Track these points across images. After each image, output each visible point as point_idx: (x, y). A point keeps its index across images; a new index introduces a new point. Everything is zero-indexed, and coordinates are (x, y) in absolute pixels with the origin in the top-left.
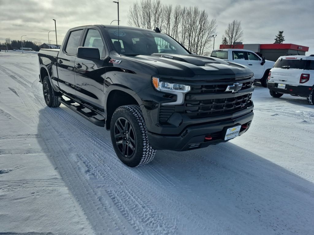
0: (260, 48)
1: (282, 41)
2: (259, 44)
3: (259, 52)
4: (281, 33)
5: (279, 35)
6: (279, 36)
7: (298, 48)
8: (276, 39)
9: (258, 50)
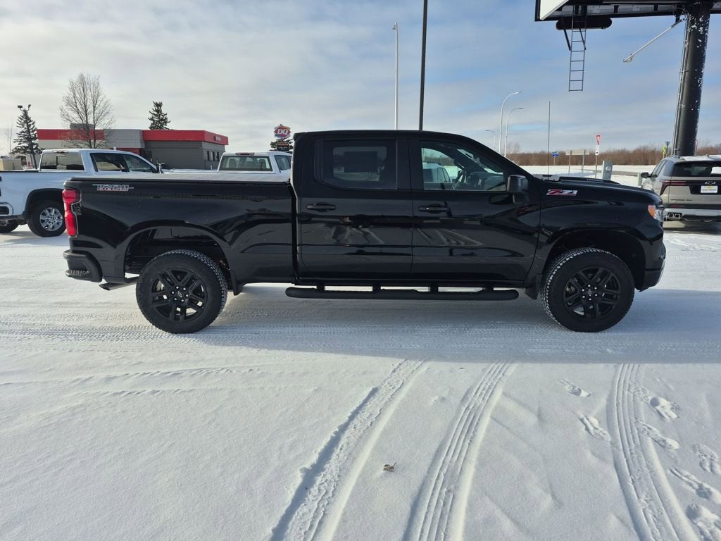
0: (144, 138)
1: (166, 122)
2: (140, 130)
3: (144, 147)
4: (159, 105)
5: (156, 111)
6: (156, 113)
7: (215, 139)
8: (152, 119)
9: (141, 143)
